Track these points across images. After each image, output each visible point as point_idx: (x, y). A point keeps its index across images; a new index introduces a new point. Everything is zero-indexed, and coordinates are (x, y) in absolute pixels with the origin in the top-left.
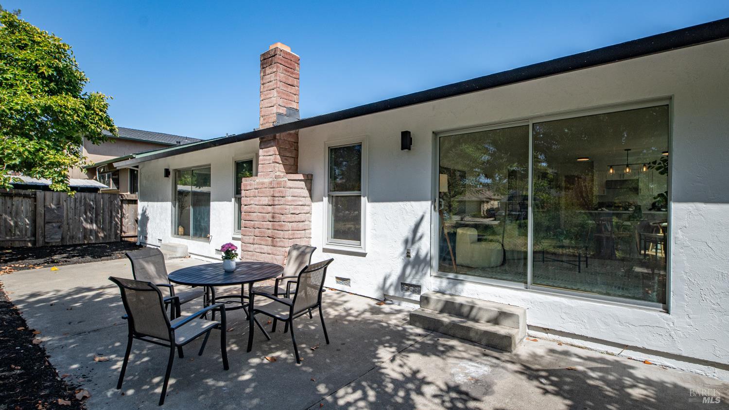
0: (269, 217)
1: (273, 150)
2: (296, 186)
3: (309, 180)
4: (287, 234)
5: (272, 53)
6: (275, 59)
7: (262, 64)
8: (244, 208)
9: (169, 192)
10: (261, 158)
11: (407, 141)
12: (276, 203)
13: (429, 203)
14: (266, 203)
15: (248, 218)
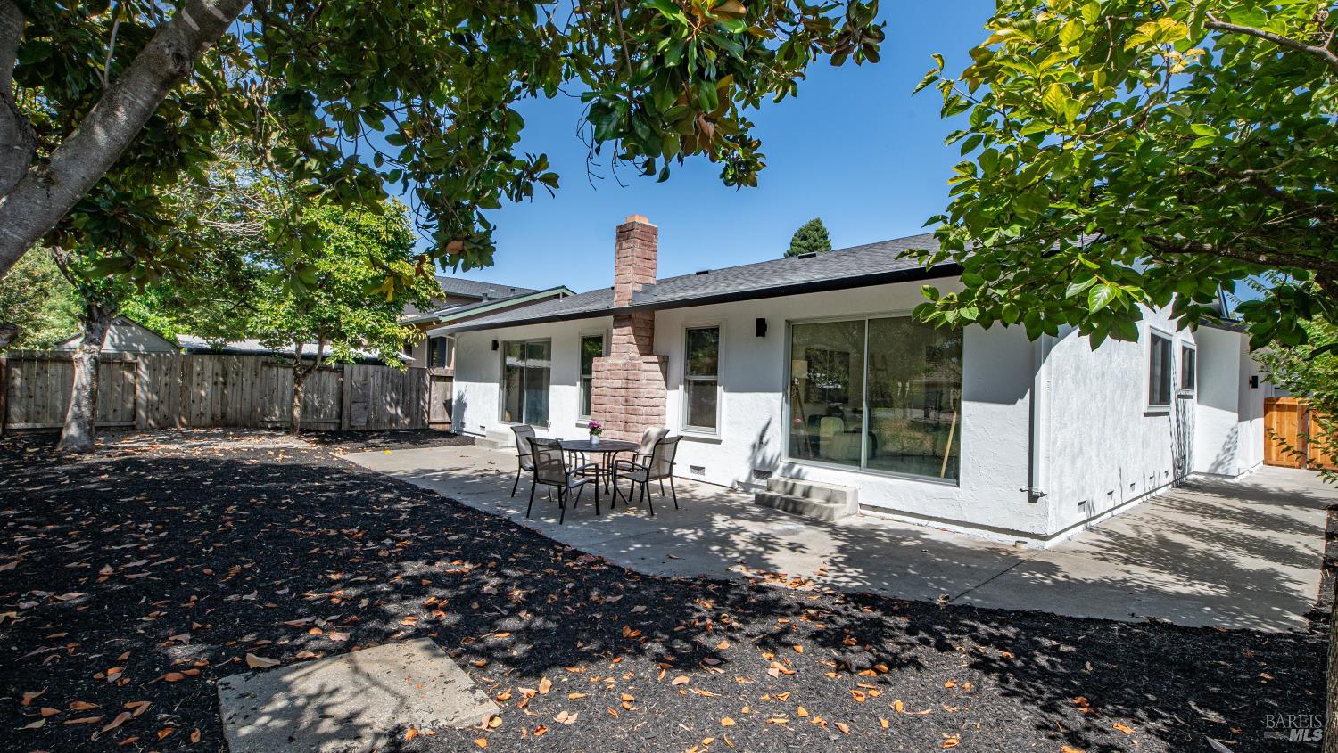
0: (622, 400)
1: (628, 330)
2: (650, 369)
3: (664, 363)
4: (643, 418)
5: (630, 227)
6: (633, 234)
7: (618, 237)
8: (594, 390)
9: (497, 370)
10: (614, 337)
11: (761, 327)
12: (630, 386)
13: (781, 394)
14: (619, 386)
15: (598, 401)
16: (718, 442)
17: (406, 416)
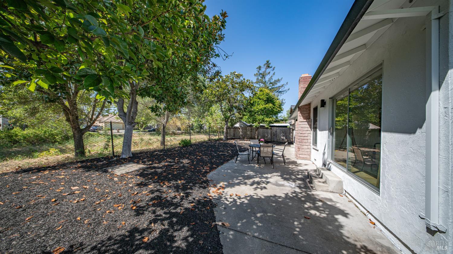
3: (310, 121)
11: (323, 103)
13: (328, 131)
16: (318, 151)
17: (286, 139)
